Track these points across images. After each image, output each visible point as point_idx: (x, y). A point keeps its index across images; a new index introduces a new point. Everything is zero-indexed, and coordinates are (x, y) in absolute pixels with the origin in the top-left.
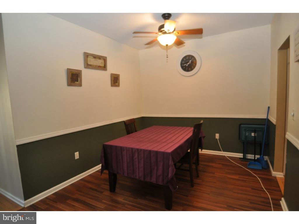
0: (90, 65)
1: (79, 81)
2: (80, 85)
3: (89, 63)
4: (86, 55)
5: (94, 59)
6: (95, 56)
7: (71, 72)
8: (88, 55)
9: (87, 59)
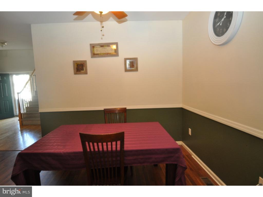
0: (98, 54)
1: (84, 70)
2: (86, 73)
3: (96, 52)
4: (93, 46)
5: (101, 48)
6: (102, 45)
7: (76, 63)
8: (94, 45)
9: (94, 49)
